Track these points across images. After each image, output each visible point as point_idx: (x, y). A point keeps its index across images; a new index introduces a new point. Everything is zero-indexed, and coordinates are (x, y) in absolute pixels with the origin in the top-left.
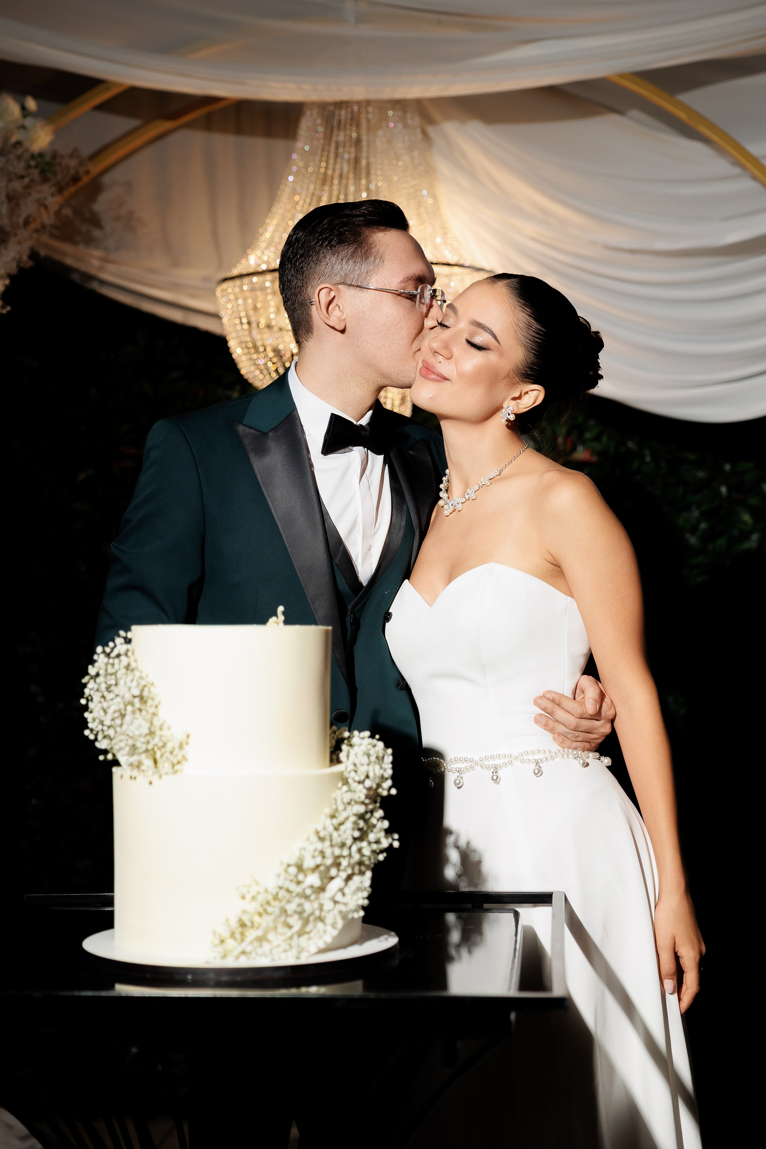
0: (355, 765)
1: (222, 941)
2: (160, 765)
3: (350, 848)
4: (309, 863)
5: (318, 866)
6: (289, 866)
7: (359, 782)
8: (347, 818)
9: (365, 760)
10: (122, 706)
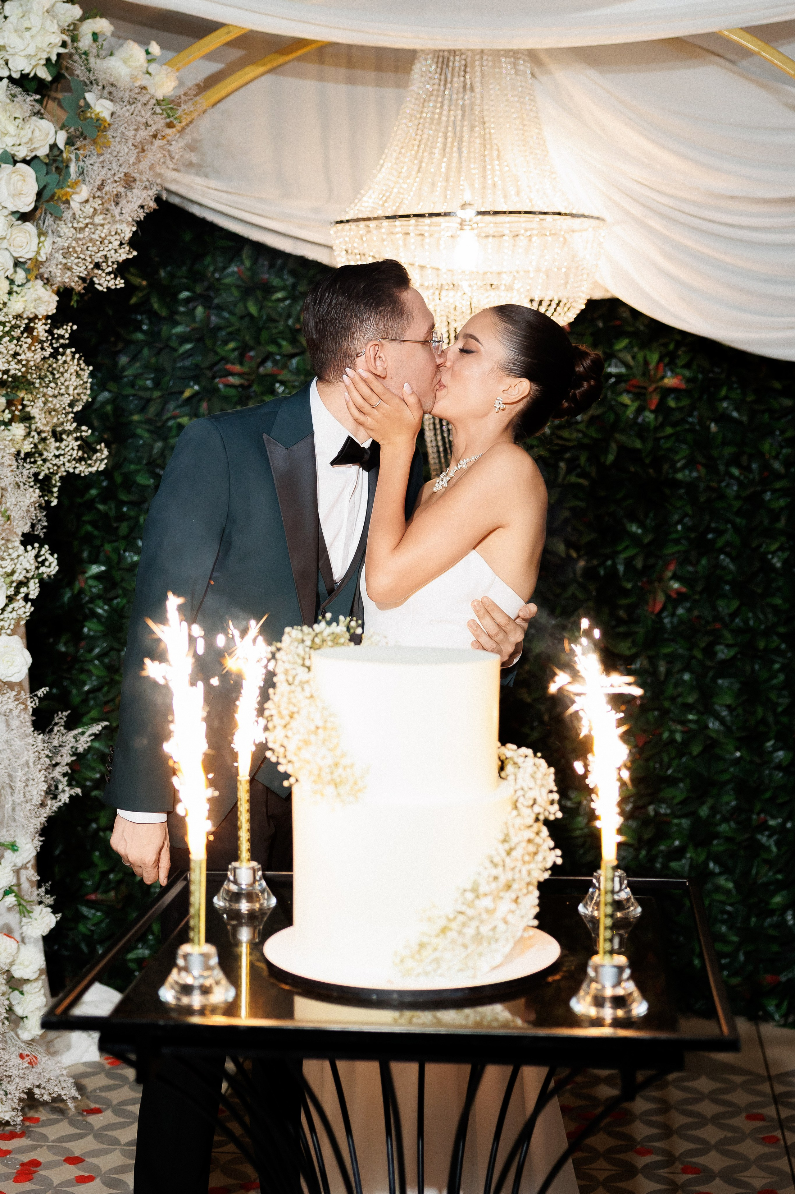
0: (523, 788)
1: (402, 961)
2: (341, 790)
3: (520, 871)
4: (484, 888)
5: (491, 891)
6: (465, 891)
7: (528, 808)
9: (532, 784)
10: (306, 737)
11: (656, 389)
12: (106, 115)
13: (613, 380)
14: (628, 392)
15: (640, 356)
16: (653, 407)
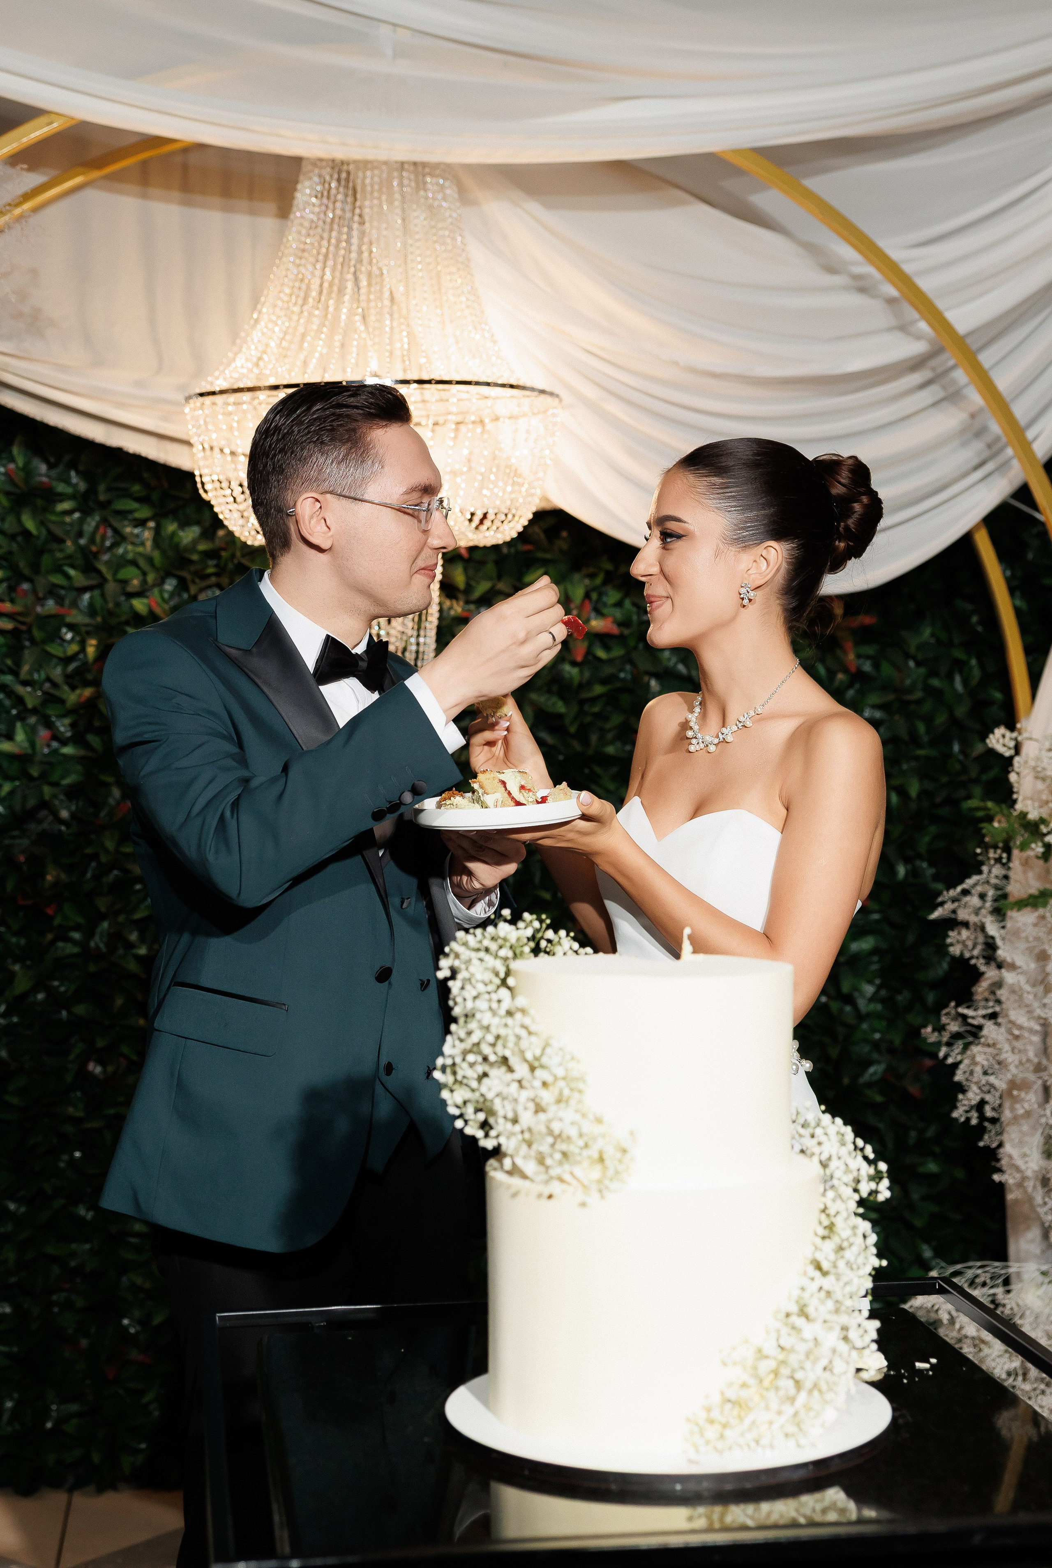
16: (579, 659)
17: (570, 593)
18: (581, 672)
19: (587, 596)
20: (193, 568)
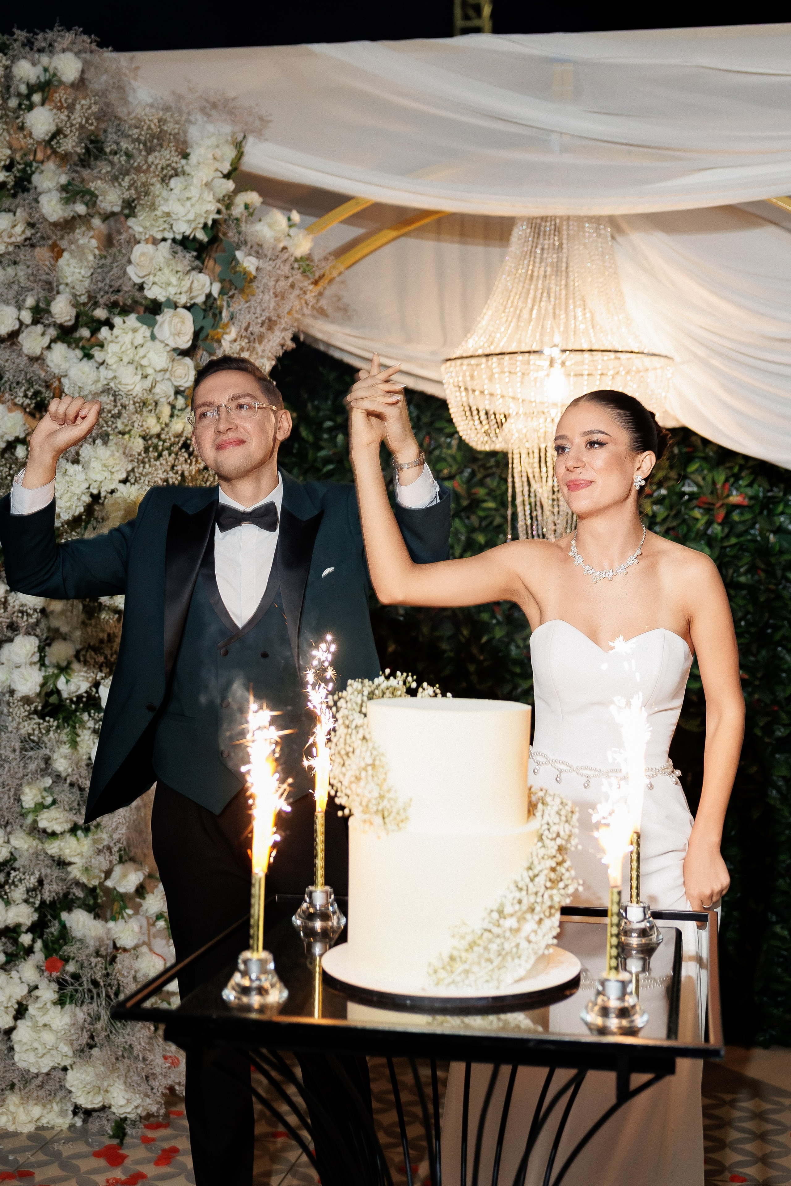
0: (548, 824)
1: (435, 972)
2: (387, 820)
3: (543, 896)
4: (508, 910)
5: (516, 912)
6: (492, 911)
7: (552, 840)
8: (541, 871)
9: (557, 820)
10: (358, 773)
11: (722, 505)
12: (252, 270)
13: (686, 497)
14: (700, 507)
15: (709, 478)
16: (720, 520)
17: (716, 479)
18: (723, 530)
19: (726, 480)
20: (480, 463)
